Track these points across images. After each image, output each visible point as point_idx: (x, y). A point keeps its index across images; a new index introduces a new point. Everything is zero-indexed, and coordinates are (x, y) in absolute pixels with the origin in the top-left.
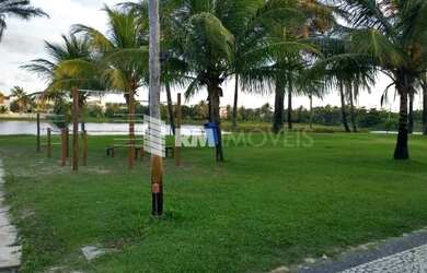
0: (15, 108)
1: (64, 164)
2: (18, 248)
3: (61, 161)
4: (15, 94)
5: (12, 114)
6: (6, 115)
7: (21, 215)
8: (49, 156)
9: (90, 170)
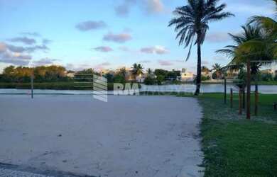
0: (215, 76)
1: (240, 113)
2: (203, 169)
3: (238, 111)
4: (215, 68)
5: (213, 80)
6: (209, 81)
7: (208, 145)
8: (231, 107)
9: (259, 119)
